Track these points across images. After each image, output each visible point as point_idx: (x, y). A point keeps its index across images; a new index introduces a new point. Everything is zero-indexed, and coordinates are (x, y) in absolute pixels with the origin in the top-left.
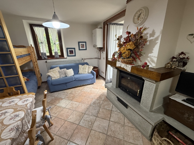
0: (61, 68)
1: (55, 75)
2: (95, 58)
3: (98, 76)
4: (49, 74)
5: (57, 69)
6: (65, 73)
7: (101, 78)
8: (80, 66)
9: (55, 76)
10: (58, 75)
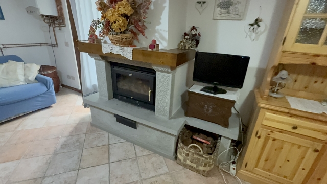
2: (41, 45)
3: (61, 87)
7: (68, 90)
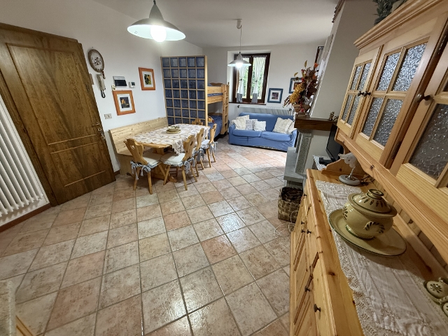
0: (251, 117)
1: (241, 124)
4: (235, 121)
5: (247, 118)
6: (253, 126)
8: (279, 119)
9: (240, 126)
10: (244, 126)
